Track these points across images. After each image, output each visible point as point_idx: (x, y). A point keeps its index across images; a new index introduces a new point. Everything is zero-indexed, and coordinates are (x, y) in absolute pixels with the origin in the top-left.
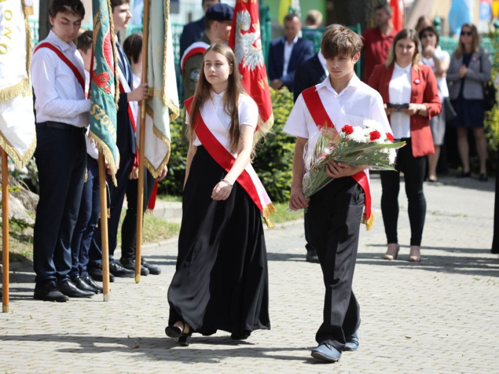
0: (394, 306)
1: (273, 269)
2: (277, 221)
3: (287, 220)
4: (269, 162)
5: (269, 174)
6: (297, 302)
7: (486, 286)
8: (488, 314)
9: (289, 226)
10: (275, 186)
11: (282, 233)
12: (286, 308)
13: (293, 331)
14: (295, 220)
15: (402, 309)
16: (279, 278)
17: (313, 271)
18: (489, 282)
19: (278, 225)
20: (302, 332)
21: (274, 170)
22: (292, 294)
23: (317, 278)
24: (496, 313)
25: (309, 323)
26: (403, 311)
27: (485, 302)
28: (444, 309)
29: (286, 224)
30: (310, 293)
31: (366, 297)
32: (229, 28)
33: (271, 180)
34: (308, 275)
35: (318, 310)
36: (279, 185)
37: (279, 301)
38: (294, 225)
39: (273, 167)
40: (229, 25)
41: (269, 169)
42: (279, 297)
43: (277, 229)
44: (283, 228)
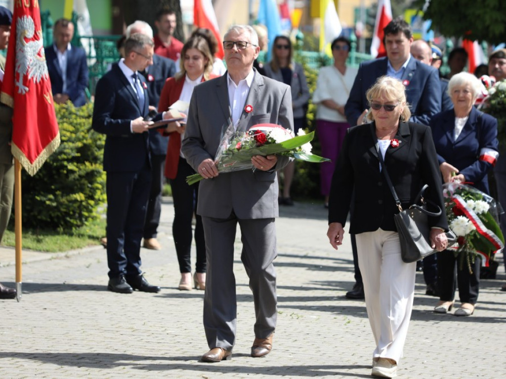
0: (190, 343)
1: (56, 303)
2: (60, 250)
3: (72, 248)
4: (52, 185)
5: (51, 196)
6: (83, 340)
7: (290, 320)
8: (292, 350)
9: (74, 255)
10: (59, 211)
11: (66, 262)
12: (71, 347)
13: (79, 373)
14: (81, 248)
15: (199, 347)
16: (63, 314)
17: (102, 305)
18: (293, 315)
19: (62, 254)
20: (89, 374)
21: (58, 193)
22: (78, 331)
23: (106, 312)
24: (301, 349)
25: (96, 363)
26: (200, 348)
27: (288, 337)
28: (244, 346)
29: (71, 253)
30: (98, 329)
31: (160, 334)
32: (7, 34)
33: (54, 204)
34: (96, 309)
35: (107, 348)
36: (63, 210)
37: (64, 339)
38: (79, 253)
39: (56, 190)
40: (7, 30)
41: (53, 192)
42: (63, 334)
43: (61, 258)
44: (67, 257)
